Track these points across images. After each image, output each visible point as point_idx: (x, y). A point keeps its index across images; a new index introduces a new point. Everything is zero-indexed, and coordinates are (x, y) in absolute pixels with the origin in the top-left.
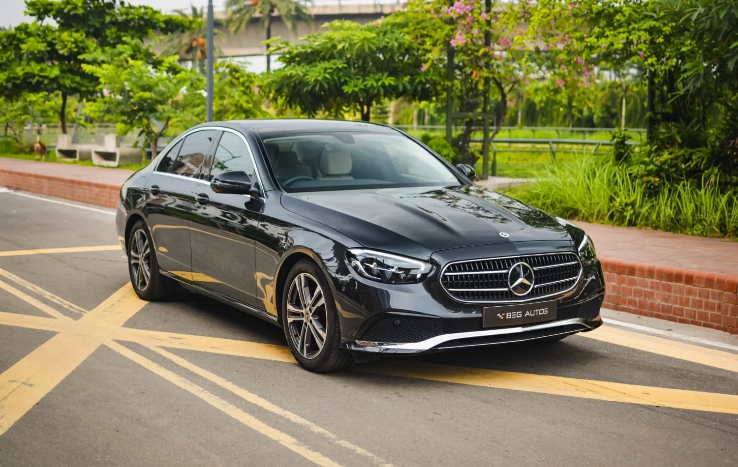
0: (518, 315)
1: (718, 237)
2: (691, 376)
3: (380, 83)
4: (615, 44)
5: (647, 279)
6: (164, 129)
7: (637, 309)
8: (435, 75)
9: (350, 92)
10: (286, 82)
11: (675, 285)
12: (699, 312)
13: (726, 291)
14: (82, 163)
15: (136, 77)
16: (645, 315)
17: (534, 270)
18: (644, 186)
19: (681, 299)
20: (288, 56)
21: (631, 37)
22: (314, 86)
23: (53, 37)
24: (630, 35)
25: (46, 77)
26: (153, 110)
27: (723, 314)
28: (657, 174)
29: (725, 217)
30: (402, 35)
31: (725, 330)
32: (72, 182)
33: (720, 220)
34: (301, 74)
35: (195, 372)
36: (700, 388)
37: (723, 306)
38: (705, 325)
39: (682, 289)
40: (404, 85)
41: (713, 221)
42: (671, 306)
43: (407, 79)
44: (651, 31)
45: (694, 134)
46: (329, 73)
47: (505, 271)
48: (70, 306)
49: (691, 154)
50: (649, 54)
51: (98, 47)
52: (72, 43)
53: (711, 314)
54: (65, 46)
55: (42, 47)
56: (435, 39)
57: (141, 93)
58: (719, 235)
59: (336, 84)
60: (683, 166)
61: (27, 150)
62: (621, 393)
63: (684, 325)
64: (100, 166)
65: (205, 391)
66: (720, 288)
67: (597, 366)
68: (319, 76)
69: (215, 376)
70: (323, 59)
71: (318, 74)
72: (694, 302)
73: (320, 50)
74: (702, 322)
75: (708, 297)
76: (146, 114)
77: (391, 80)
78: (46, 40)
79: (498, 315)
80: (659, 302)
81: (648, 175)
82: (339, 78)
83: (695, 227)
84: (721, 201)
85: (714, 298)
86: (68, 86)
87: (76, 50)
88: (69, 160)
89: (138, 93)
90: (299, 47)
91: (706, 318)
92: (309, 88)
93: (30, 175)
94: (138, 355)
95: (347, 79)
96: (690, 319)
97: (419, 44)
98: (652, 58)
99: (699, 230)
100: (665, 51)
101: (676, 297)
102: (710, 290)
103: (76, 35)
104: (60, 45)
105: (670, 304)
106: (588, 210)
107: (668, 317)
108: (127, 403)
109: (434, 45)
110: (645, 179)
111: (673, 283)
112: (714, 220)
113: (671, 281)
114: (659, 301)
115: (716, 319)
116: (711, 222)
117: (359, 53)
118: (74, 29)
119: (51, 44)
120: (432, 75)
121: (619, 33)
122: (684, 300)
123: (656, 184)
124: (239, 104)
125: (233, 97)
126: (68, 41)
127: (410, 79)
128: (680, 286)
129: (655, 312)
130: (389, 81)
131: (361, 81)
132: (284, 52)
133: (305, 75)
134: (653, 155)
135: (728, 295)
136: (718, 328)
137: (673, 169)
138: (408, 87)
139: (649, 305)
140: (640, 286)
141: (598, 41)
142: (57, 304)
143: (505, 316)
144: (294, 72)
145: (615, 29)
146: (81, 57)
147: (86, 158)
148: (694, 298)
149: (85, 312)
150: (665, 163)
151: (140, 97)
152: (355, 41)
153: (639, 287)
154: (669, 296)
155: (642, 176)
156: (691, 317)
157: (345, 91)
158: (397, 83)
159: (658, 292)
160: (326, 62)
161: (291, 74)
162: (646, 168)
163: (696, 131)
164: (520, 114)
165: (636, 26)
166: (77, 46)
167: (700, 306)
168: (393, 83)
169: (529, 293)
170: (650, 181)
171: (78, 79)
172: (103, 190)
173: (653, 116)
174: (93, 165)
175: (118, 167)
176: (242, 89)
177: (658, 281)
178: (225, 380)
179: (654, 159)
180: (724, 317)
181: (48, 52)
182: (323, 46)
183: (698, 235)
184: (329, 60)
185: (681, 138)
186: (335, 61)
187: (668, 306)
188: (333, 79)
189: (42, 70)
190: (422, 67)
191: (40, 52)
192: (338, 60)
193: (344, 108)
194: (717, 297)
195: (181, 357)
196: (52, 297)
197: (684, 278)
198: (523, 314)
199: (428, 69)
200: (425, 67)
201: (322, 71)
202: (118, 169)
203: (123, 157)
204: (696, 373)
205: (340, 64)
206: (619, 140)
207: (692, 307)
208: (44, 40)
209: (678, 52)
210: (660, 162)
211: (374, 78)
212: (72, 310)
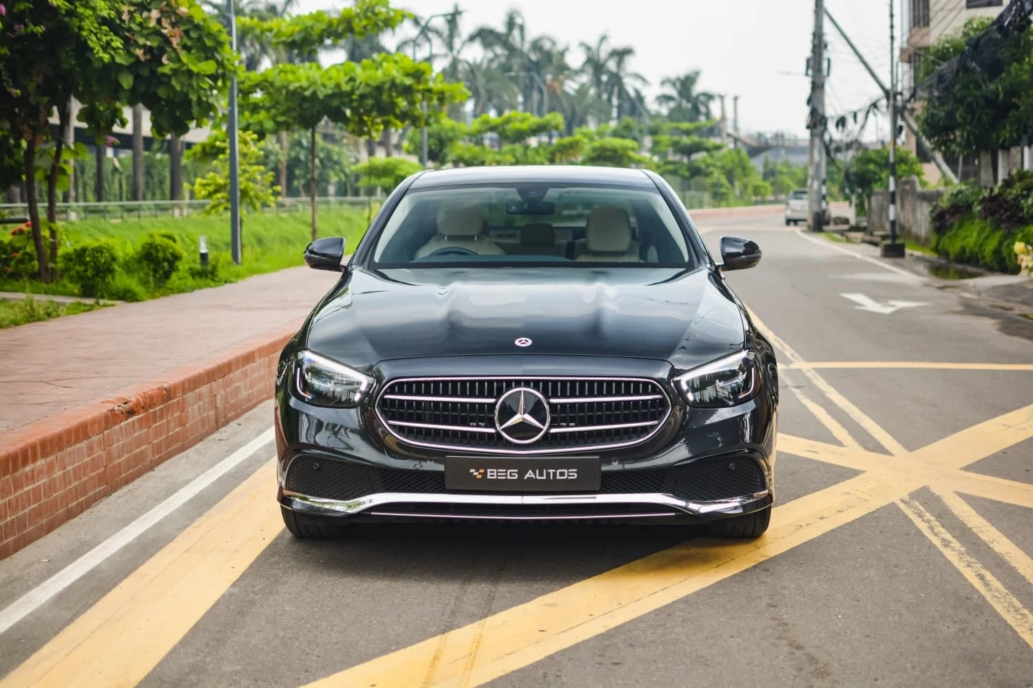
0: (512, 474)
17: (551, 405)
47: (492, 401)
79: (472, 471)
142: (943, 527)
143: (485, 474)
149: (902, 501)
169: (538, 440)
198: (521, 474)
212: (921, 508)
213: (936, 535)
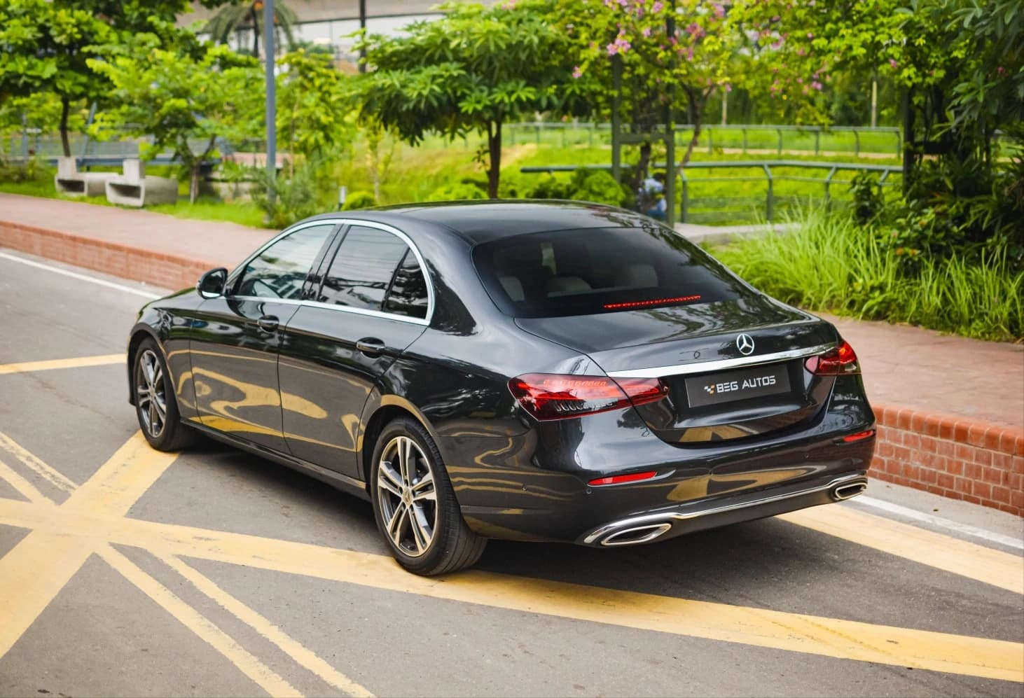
1: (1007, 341)
2: (962, 606)
3: (513, 98)
4: (854, 48)
5: (899, 430)
6: (208, 151)
7: (885, 472)
8: (595, 83)
9: (470, 112)
10: (377, 95)
11: (941, 443)
12: (976, 483)
13: (1015, 455)
14: (91, 200)
15: (165, 75)
16: (897, 482)
18: (898, 260)
19: (950, 463)
20: (380, 55)
21: (877, 38)
22: (419, 102)
23: (46, 17)
24: (877, 34)
25: (38, 78)
26: (191, 125)
27: (1012, 488)
28: (918, 243)
29: (1016, 311)
30: (544, 24)
31: (1014, 512)
32: (74, 239)
33: (1010, 314)
34: (397, 85)
35: (226, 607)
36: (974, 631)
37: (1012, 476)
38: (985, 504)
39: (951, 447)
40: (549, 99)
41: (999, 317)
42: (935, 472)
43: (552, 90)
44: (908, 27)
45: (974, 175)
46: (438, 85)
48: (53, 476)
49: (967, 208)
50: (903, 61)
51: (112, 30)
52: (74, 26)
53: (994, 488)
54: (62, 32)
55: (29, 33)
56: (593, 30)
57: (173, 101)
58: (1008, 337)
59: (449, 99)
60: (955, 229)
61: (16, 177)
62: (855, 641)
63: (955, 501)
64: (117, 205)
65: (238, 646)
66: (1007, 450)
67: (822, 587)
68: (424, 88)
69: (255, 614)
70: (430, 61)
71: (422, 86)
72: (969, 468)
73: (426, 47)
74: (981, 498)
75: (989, 463)
76: (182, 130)
77: (530, 92)
78: (36, 21)
80: (916, 464)
81: (903, 245)
82: (455, 92)
83: (974, 325)
84: (1010, 286)
85: (998, 464)
86: (68, 91)
87: (78, 36)
88: (74, 195)
89: (169, 100)
90: (395, 43)
91: (986, 493)
92: (411, 105)
93: (15, 226)
94: (144, 573)
95: (467, 91)
96: (963, 493)
97: (570, 36)
98: (909, 68)
99: (981, 329)
100: (928, 56)
101: (942, 460)
102: (993, 452)
103: (79, 14)
104: (56, 30)
105: (933, 470)
106: (816, 294)
107: (930, 487)
108: (122, 673)
109: (593, 36)
110: (900, 251)
111: (938, 439)
112: (1001, 314)
113: (935, 435)
114: (918, 463)
115: (1001, 495)
116: (996, 318)
117: (482, 52)
118: (76, 5)
119: (43, 29)
120: (590, 83)
121: (861, 31)
122: (954, 466)
123: (916, 259)
124: (314, 117)
125: (305, 107)
126: (67, 24)
127: (557, 90)
128: (948, 443)
129: (912, 480)
130: (527, 93)
131: (485, 93)
132: (375, 49)
133: (404, 86)
134: (910, 214)
135: (1017, 461)
136: (1004, 509)
137: (941, 235)
138: (555, 100)
139: (902, 469)
140: (889, 439)
141: (829, 42)
142: (34, 471)
144: (388, 82)
145: (855, 24)
146: (85, 49)
147: (97, 193)
148: (967, 462)
149: (73, 488)
150: (927, 226)
151: (173, 106)
152: (476, 36)
153: (888, 442)
154: (932, 458)
155: (895, 246)
156: (964, 489)
157: (463, 110)
158: (538, 95)
159: (915, 450)
160: (434, 67)
161: (383, 84)
162: (900, 234)
163: (975, 170)
164: (725, 105)
165: (885, 20)
166: (81, 31)
167: (978, 475)
168: (532, 97)
170: (905, 255)
171: (83, 79)
172: (117, 252)
173: (911, 147)
174: (109, 204)
175: (144, 206)
176: (318, 94)
177: (916, 434)
178: (269, 623)
179: (913, 220)
180: (1014, 494)
181: (39, 40)
182: (430, 41)
183: (977, 337)
184: (437, 63)
185: (953, 182)
186: (448, 65)
187: (931, 472)
188: (446, 92)
189: (31, 67)
190: (575, 71)
191: (25, 41)
192: (452, 62)
193: (464, 126)
194: (1003, 462)
195: (208, 576)
196: (29, 459)
197: (954, 432)
199: (584, 75)
200: (579, 72)
201: (429, 81)
202: (143, 211)
203: (149, 193)
204: (969, 599)
205: (454, 69)
206: (862, 188)
207: (967, 475)
208: (33, 22)
209: (947, 58)
210: (922, 225)
211: (505, 89)
212: (56, 484)
213: (38, 464)
